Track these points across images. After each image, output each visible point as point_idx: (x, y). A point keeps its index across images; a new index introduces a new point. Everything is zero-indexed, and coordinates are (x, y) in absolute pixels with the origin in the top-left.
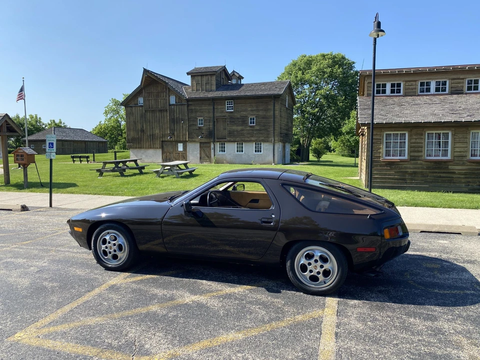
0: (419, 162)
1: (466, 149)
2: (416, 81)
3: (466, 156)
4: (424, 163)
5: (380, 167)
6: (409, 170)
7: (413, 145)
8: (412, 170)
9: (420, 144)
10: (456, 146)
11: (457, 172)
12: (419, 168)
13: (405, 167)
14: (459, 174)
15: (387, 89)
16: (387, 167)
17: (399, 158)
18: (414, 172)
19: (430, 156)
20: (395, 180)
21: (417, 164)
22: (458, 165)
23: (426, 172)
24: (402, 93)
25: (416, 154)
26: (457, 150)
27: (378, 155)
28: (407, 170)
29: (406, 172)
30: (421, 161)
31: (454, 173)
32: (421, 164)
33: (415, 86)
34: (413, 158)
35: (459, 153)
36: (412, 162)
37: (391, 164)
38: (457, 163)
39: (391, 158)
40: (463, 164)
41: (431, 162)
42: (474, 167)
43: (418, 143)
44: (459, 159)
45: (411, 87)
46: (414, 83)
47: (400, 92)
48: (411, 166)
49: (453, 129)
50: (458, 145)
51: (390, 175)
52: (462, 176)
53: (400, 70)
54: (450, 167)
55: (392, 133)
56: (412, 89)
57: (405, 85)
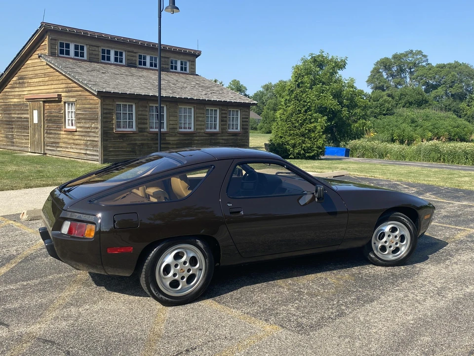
0: (145, 134)
1: (176, 122)
2: (98, 47)
3: (177, 128)
4: (149, 135)
5: (114, 139)
6: (138, 142)
7: (140, 117)
8: (140, 142)
9: (145, 117)
10: (171, 119)
11: (171, 142)
12: (145, 140)
13: (134, 139)
14: (173, 144)
15: (70, 49)
16: (120, 139)
17: (128, 130)
18: (141, 143)
19: (152, 128)
20: (127, 152)
21: (143, 136)
22: (172, 136)
23: (151, 143)
24: (85, 58)
25: (143, 126)
26: (171, 122)
27: (111, 127)
28: (137, 142)
29: (136, 144)
30: (147, 133)
31: (169, 144)
32: (147, 136)
33: (97, 52)
34: (141, 130)
35: (172, 126)
36: (140, 134)
37: (123, 136)
38: (172, 135)
39: (122, 129)
40: (175, 136)
41: (154, 134)
42: (181, 138)
43: (143, 115)
44: (173, 130)
45: (94, 52)
46: (96, 49)
47: (83, 56)
48: (139, 138)
49: (168, 104)
50: (172, 118)
51: (122, 148)
52: (175, 146)
53: (86, 32)
54: (167, 138)
55: (122, 103)
56: (96, 55)
57: (88, 50)
